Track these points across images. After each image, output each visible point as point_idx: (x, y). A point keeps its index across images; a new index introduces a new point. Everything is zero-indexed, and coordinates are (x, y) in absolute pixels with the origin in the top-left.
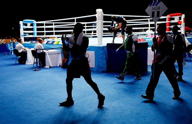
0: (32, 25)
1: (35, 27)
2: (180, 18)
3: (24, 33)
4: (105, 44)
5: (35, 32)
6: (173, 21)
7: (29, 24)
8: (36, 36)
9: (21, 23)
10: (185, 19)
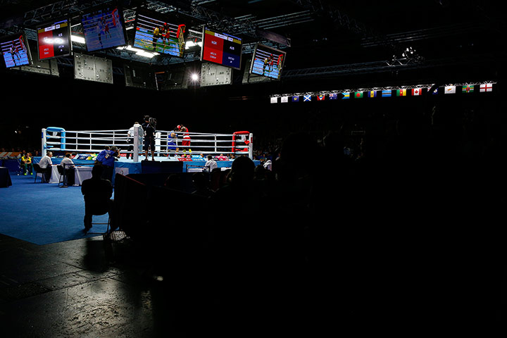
0: (59, 134)
1: (64, 137)
2: (247, 138)
3: (48, 145)
4: (140, 161)
5: (64, 143)
6: (239, 141)
7: (55, 133)
8: (64, 149)
9: (44, 130)
10: (254, 141)
